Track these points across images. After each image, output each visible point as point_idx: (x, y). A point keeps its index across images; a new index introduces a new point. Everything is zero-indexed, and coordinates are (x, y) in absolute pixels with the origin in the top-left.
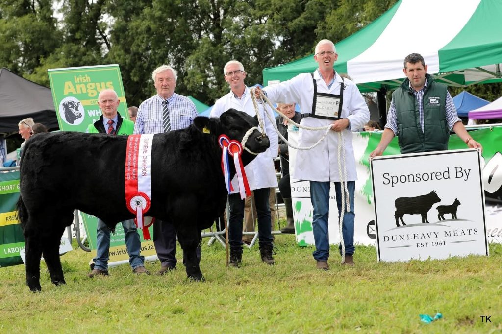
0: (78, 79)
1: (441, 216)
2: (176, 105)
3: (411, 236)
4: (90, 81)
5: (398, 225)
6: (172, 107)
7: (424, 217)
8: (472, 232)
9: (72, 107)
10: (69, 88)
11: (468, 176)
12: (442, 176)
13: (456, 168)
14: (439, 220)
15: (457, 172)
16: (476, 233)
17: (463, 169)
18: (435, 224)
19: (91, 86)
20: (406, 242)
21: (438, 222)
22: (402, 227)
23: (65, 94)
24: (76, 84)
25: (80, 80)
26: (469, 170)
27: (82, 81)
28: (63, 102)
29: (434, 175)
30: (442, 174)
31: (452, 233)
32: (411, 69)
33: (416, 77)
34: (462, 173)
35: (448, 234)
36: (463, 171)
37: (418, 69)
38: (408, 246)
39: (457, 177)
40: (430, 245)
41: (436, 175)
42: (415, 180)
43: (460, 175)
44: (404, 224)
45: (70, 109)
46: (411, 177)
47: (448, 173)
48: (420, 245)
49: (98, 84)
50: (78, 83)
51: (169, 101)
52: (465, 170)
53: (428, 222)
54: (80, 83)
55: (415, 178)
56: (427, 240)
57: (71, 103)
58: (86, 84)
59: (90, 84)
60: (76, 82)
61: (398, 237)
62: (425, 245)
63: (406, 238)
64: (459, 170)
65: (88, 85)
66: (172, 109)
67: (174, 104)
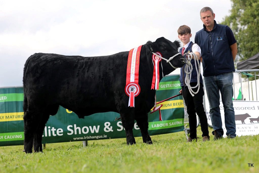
35: (256, 128)
48: (241, 131)
62: (244, 131)
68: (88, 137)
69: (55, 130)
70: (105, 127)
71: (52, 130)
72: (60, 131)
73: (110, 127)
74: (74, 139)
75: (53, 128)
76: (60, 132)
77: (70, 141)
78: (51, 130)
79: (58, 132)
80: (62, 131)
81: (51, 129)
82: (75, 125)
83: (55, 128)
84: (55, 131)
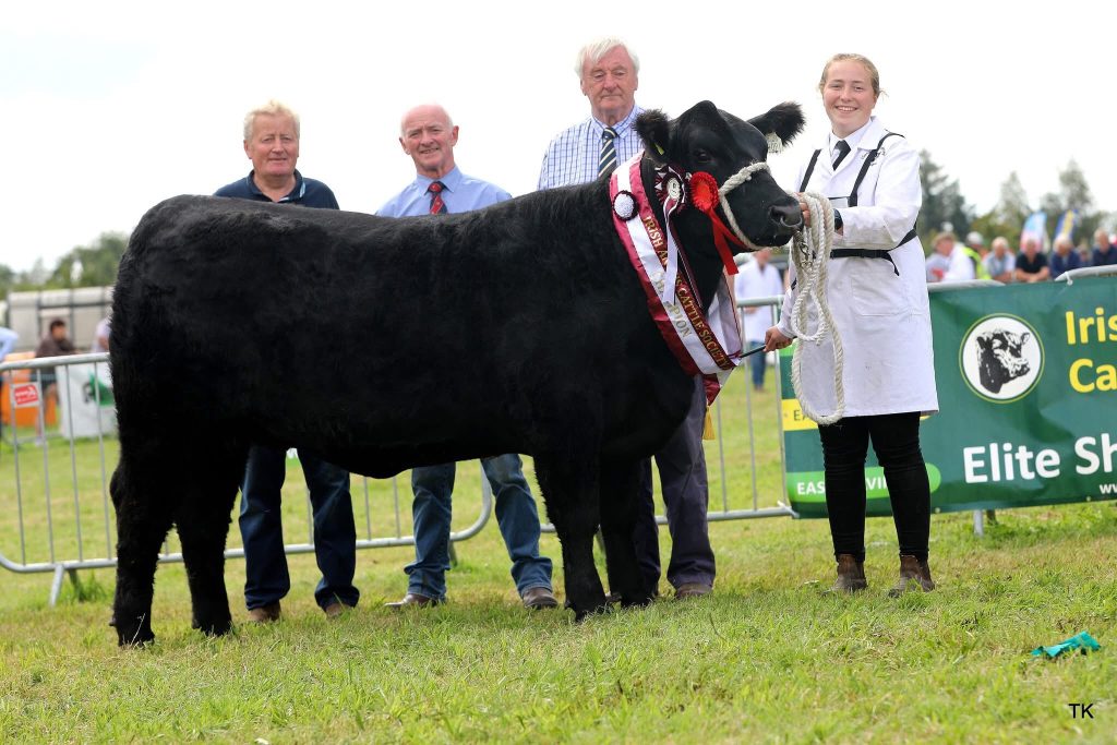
69: (1031, 455)
71: (1017, 456)
72: (1048, 458)
74: (1103, 492)
75: (1022, 449)
76: (1048, 463)
77: (1088, 499)
78: (1014, 457)
79: (1040, 464)
80: (1056, 460)
81: (1014, 451)
82: (1105, 438)
83: (1028, 450)
84: (1029, 460)
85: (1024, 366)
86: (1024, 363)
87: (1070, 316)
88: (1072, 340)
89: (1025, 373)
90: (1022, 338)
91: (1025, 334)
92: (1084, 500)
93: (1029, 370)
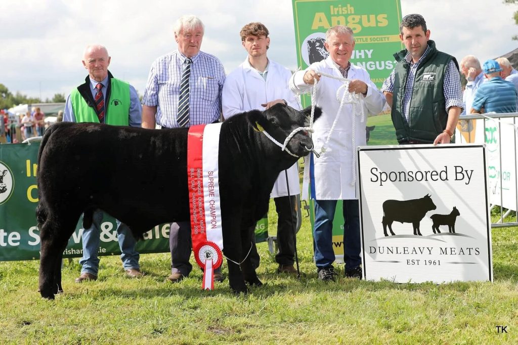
0: (336, 9)
1: (435, 227)
2: (202, 64)
3: (401, 250)
4: (353, 12)
5: (386, 235)
6: (197, 67)
7: (416, 227)
8: (473, 252)
9: (321, 46)
10: (320, 21)
11: (469, 179)
12: (438, 177)
13: (456, 167)
14: (433, 233)
15: (456, 173)
16: (477, 253)
17: (464, 170)
18: (429, 237)
19: (354, 19)
20: (394, 257)
21: (432, 235)
22: (391, 237)
23: (313, 28)
24: (333, 16)
25: (338, 12)
26: (472, 171)
27: (340, 13)
28: (308, 38)
29: (429, 175)
30: (439, 174)
31: (449, 251)
32: (408, 36)
33: (415, 45)
34: (463, 174)
35: (444, 251)
36: (464, 172)
37: (418, 35)
38: (397, 262)
39: (456, 179)
40: (422, 263)
41: (431, 175)
42: (407, 179)
43: (460, 176)
44: (393, 234)
45: (317, 48)
46: (402, 175)
47: (446, 173)
48: (411, 262)
49: (365, 17)
50: (334, 15)
51: (193, 60)
52: (466, 171)
53: (420, 234)
54: (338, 15)
55: (407, 177)
56: (419, 256)
57: (320, 41)
58: (346, 16)
59: (353, 16)
60: (332, 13)
61: (386, 249)
62: (416, 262)
63: (395, 251)
64: (459, 170)
65: (350, 18)
66: (198, 69)
67: (199, 64)
68: (69, 251)
69: (6, 234)
70: (102, 231)
72: (14, 236)
73: (111, 232)
76: (15, 239)
77: (34, 258)
79: (10, 239)
80: (18, 237)
83: (5, 232)
84: (5, 237)
85: (4, 187)
86: (4, 186)
87: (28, 162)
88: (29, 175)
89: (4, 191)
90: (4, 173)
91: (5, 171)
92: (31, 259)
93: (6, 189)
